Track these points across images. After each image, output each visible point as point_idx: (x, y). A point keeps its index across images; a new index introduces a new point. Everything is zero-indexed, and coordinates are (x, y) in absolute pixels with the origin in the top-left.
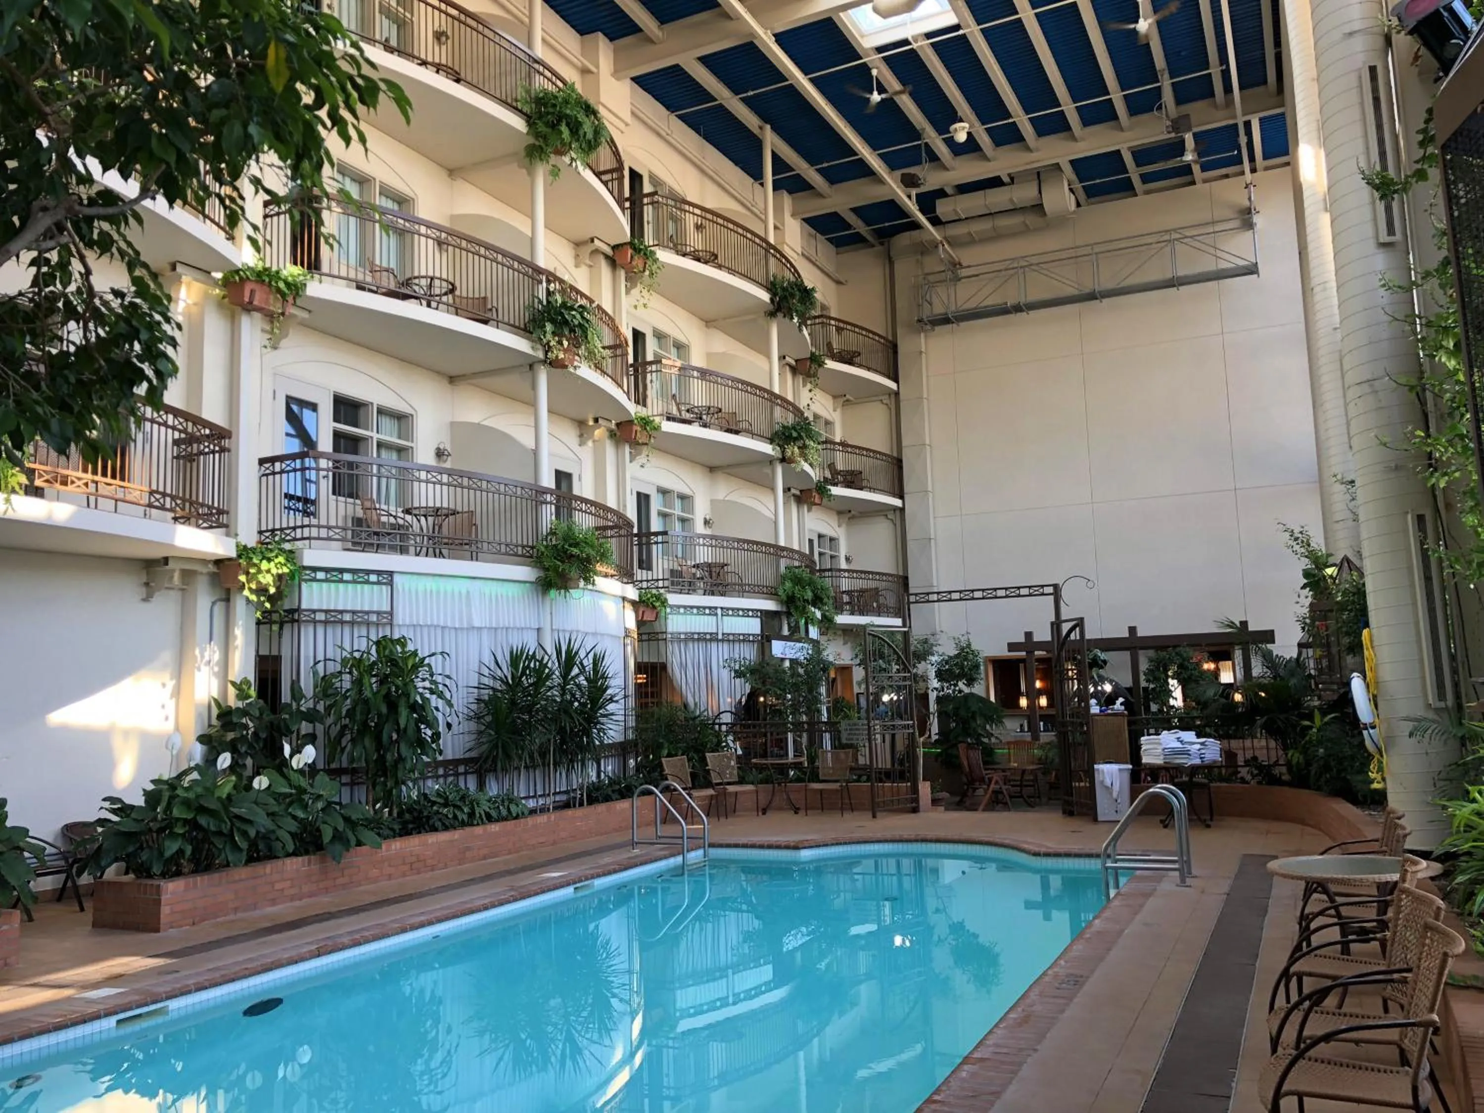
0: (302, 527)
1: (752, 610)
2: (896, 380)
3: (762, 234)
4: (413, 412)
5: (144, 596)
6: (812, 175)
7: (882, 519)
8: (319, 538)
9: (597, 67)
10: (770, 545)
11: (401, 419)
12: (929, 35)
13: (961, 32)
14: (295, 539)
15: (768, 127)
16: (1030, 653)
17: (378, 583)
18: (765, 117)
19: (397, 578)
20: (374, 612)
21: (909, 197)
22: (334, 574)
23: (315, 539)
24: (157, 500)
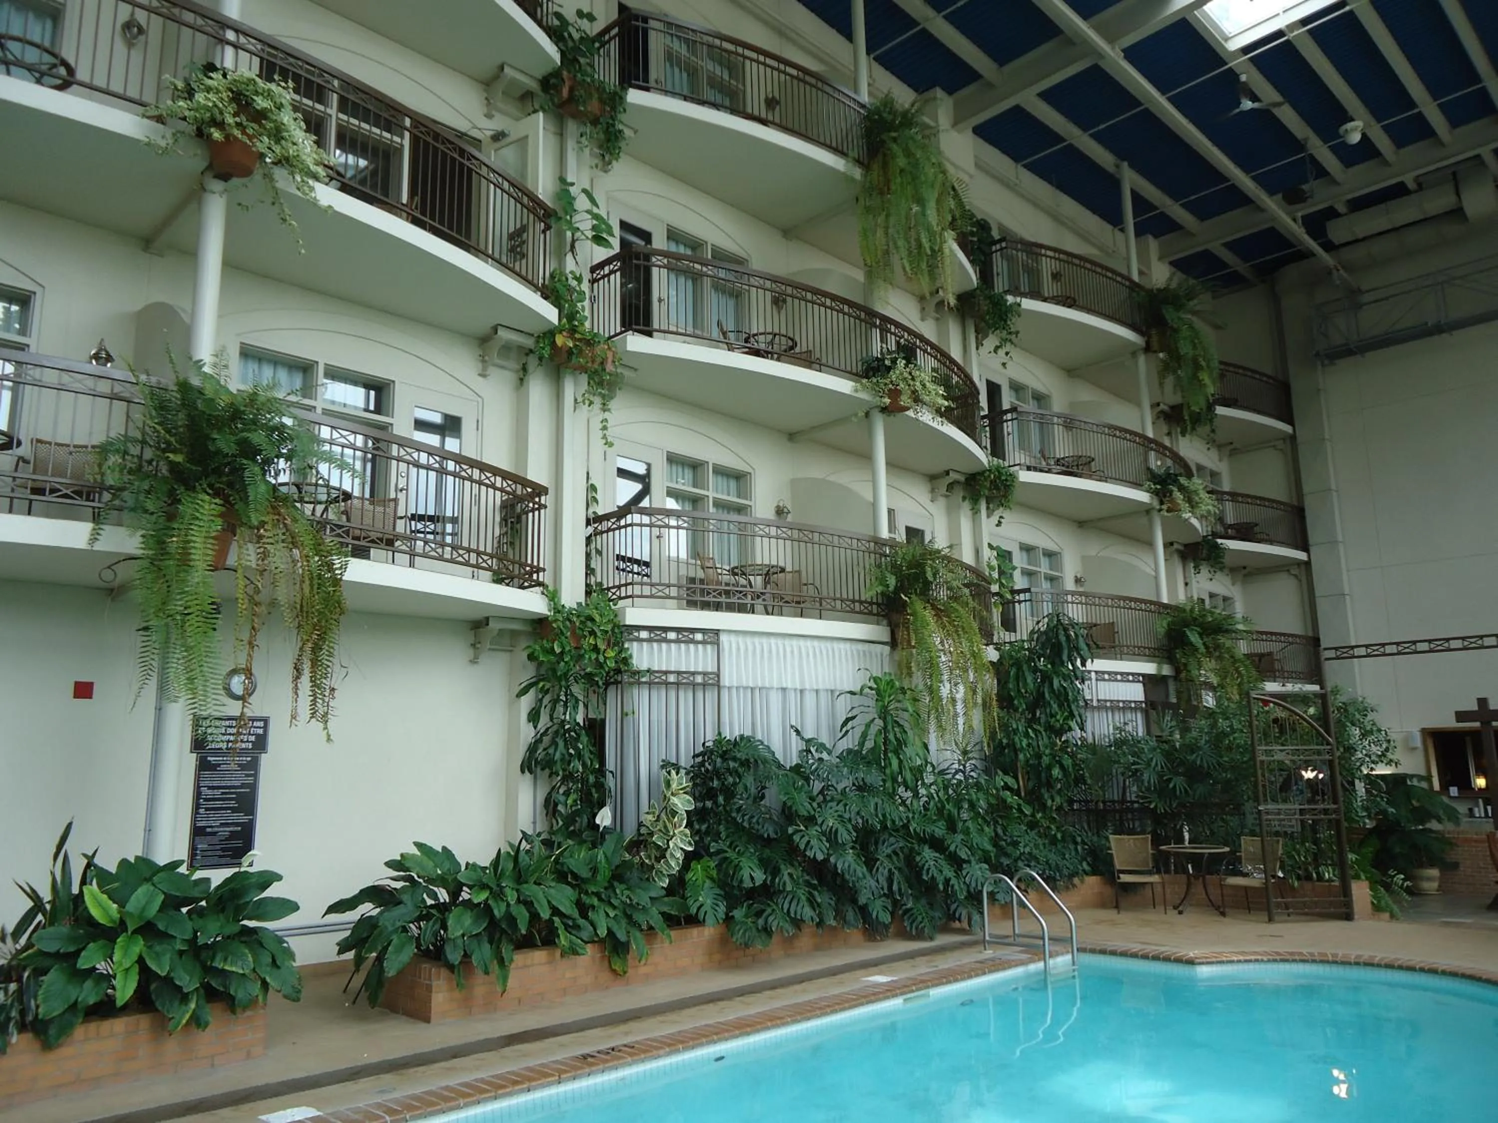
0: (626, 585)
1: (1133, 674)
2: (1290, 421)
3: (1124, 272)
4: (750, 470)
5: (472, 657)
6: (1177, 212)
7: (1284, 575)
8: (641, 596)
9: (937, 121)
10: (1151, 602)
11: (739, 478)
12: (1304, 22)
13: (1347, 8)
14: (620, 598)
15: (1125, 164)
16: (1486, 723)
17: (704, 642)
18: (1121, 154)
19: (723, 638)
20: (699, 673)
21: (1294, 220)
22: (658, 633)
23: (638, 597)
24: (484, 561)
